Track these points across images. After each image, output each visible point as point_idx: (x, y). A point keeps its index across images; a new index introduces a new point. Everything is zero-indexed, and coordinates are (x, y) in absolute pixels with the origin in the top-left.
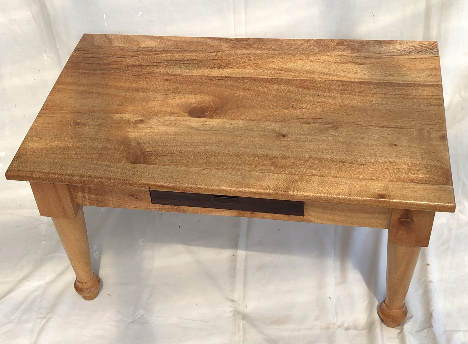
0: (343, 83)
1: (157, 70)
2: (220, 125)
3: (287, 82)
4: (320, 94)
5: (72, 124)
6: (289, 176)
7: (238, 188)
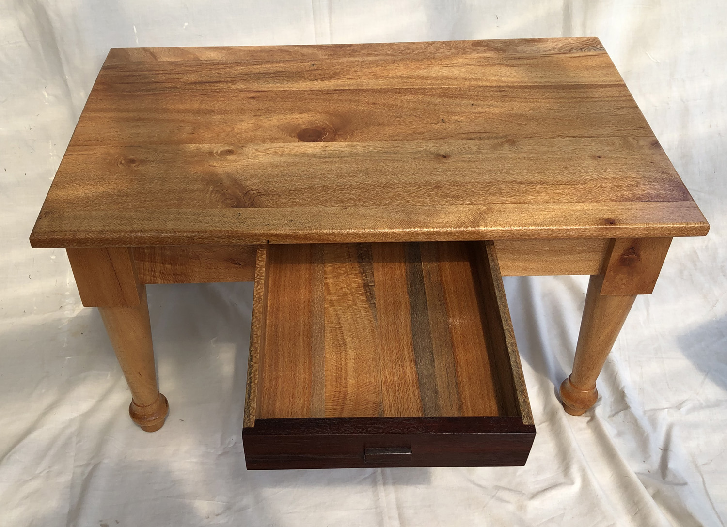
0: (500, 89)
1: (233, 87)
2: (349, 150)
3: (424, 92)
4: (475, 103)
5: (123, 162)
6: (472, 206)
7: (404, 228)
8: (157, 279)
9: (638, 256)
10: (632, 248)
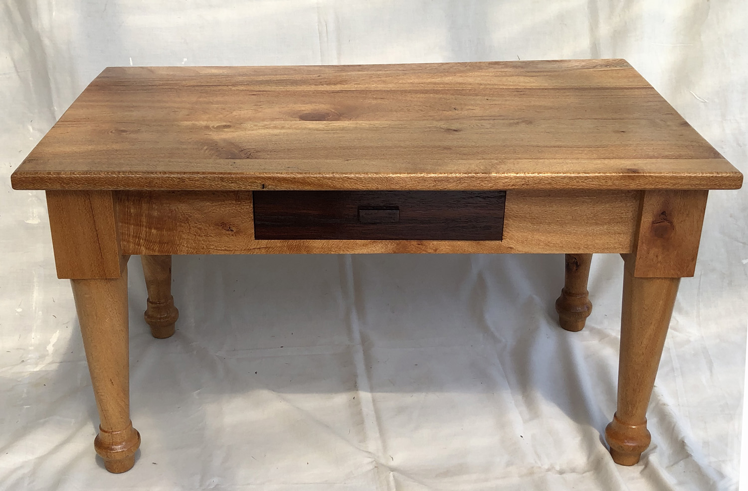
0: (517, 90)
2: (354, 126)
3: (436, 92)
4: (489, 98)
5: (114, 131)
8: (142, 247)
9: (671, 223)
10: (663, 213)
